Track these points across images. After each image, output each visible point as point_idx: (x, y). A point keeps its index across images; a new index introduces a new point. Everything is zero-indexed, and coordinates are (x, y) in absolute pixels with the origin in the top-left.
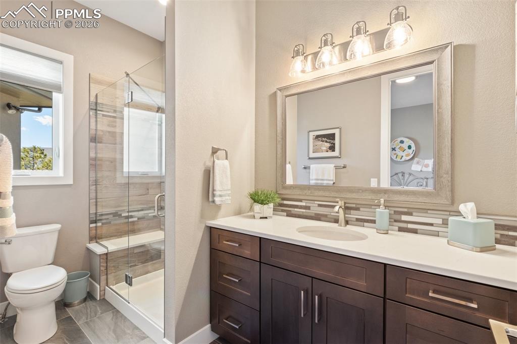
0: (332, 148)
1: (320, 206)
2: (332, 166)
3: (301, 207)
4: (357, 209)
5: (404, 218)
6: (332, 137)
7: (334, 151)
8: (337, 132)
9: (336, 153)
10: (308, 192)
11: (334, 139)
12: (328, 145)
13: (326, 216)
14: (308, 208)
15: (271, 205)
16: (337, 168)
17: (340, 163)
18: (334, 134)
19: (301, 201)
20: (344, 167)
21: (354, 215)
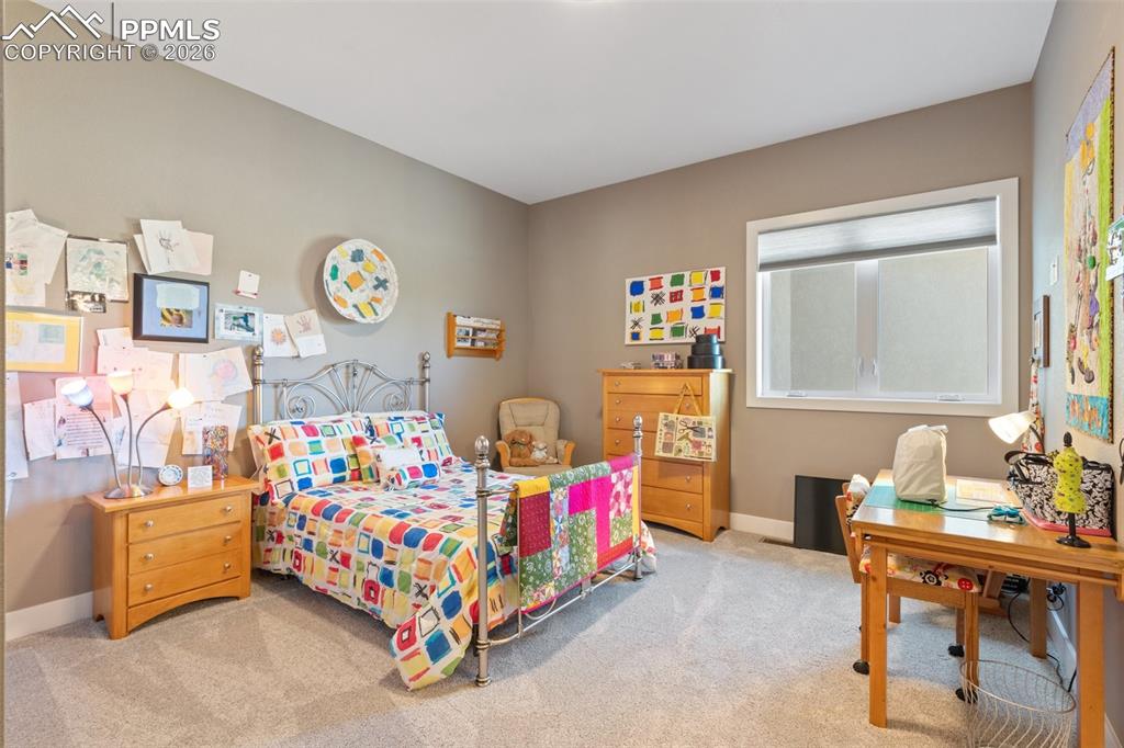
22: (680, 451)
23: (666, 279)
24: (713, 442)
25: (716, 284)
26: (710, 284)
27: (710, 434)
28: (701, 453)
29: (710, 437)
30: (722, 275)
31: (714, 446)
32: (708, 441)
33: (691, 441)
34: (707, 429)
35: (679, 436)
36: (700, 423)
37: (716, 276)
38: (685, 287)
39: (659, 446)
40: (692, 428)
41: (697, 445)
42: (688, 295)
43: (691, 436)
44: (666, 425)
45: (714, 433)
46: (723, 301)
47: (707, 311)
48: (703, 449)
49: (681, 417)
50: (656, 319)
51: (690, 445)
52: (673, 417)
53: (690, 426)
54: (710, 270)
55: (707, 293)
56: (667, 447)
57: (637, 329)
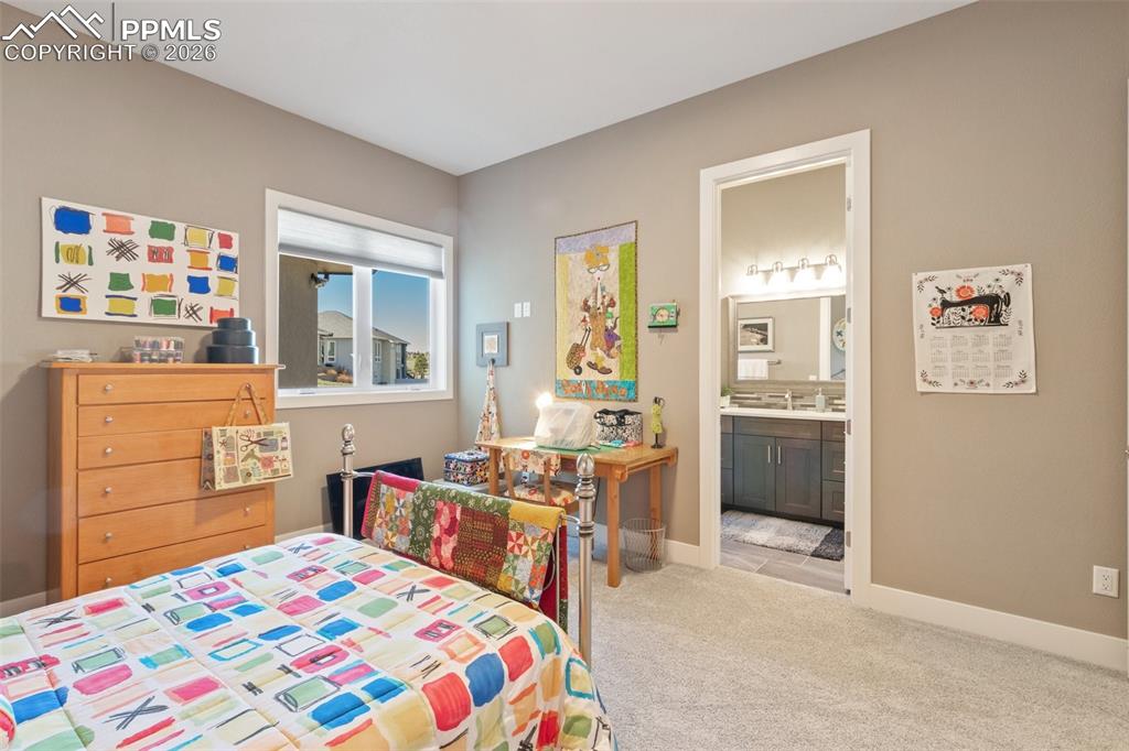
0: (764, 341)
1: (771, 396)
2: (765, 361)
3: (753, 399)
4: (801, 397)
5: (836, 402)
6: (763, 328)
7: (766, 343)
8: (770, 322)
9: (769, 347)
10: (760, 386)
11: (766, 330)
12: (759, 336)
13: (775, 404)
14: (759, 399)
15: (729, 397)
16: (770, 364)
17: (775, 357)
18: (766, 325)
19: (752, 393)
20: (779, 363)
21: (799, 402)
22: (249, 475)
23: (141, 224)
24: (288, 454)
25: (226, 252)
26: (216, 250)
27: (284, 444)
28: (275, 471)
29: (284, 449)
30: (235, 242)
31: (289, 458)
32: (280, 453)
33: (259, 459)
34: (280, 439)
35: (242, 455)
36: (271, 434)
37: (226, 242)
38: (176, 244)
39: (219, 474)
40: (256, 442)
41: (268, 463)
42: (181, 257)
43: (257, 453)
44: (223, 443)
45: (288, 444)
46: (236, 277)
47: (213, 284)
48: (277, 465)
49: (242, 429)
50: (120, 282)
51: (259, 464)
52: (231, 430)
53: (254, 439)
54: (217, 231)
55: (213, 261)
56: (231, 474)
57: (73, 292)
